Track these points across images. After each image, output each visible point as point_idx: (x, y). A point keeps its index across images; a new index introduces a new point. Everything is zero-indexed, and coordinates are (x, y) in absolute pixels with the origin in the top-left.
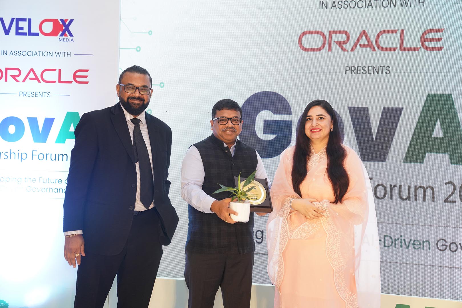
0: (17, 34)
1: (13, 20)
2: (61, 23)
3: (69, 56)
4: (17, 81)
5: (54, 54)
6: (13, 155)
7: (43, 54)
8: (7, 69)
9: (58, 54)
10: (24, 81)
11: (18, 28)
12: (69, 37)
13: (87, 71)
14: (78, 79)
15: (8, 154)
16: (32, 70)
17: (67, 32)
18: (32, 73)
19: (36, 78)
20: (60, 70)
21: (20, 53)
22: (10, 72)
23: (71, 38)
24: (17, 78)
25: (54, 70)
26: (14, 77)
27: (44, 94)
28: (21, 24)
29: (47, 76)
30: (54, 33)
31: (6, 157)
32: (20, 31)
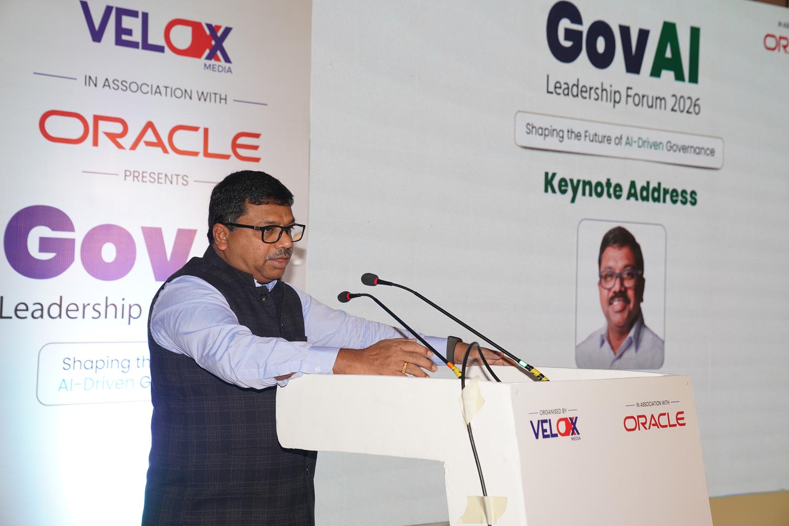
0: (119, 42)
1: (109, 9)
2: (208, 32)
3: (223, 101)
4: (120, 146)
5: (195, 96)
6: (111, 309)
7: (173, 93)
8: (97, 118)
9: (202, 96)
10: (134, 147)
11: (120, 31)
12: (223, 63)
13: (257, 136)
14: (242, 152)
15: (101, 309)
16: (150, 125)
17: (219, 53)
18: (150, 131)
19: (159, 144)
20: (206, 131)
21: (123, 86)
22: (104, 126)
23: (227, 65)
24: (119, 140)
25: (196, 129)
26: (113, 137)
27: (175, 178)
28: (127, 22)
29: (182, 140)
30: (193, 51)
31: (97, 315)
32: (125, 37)
